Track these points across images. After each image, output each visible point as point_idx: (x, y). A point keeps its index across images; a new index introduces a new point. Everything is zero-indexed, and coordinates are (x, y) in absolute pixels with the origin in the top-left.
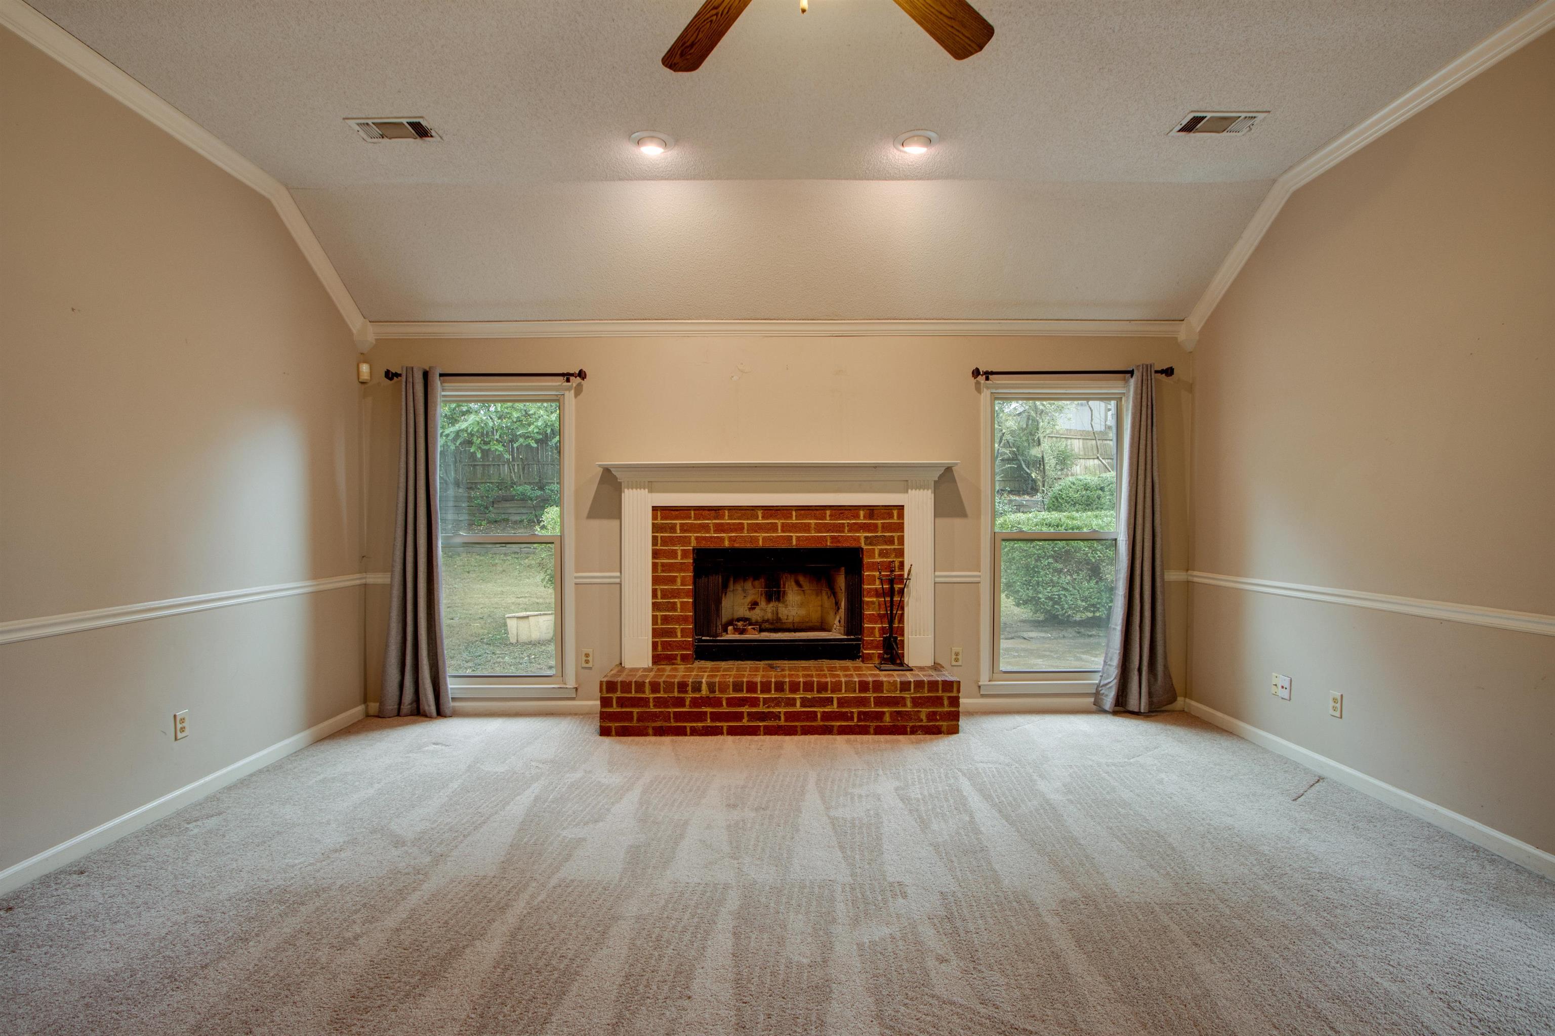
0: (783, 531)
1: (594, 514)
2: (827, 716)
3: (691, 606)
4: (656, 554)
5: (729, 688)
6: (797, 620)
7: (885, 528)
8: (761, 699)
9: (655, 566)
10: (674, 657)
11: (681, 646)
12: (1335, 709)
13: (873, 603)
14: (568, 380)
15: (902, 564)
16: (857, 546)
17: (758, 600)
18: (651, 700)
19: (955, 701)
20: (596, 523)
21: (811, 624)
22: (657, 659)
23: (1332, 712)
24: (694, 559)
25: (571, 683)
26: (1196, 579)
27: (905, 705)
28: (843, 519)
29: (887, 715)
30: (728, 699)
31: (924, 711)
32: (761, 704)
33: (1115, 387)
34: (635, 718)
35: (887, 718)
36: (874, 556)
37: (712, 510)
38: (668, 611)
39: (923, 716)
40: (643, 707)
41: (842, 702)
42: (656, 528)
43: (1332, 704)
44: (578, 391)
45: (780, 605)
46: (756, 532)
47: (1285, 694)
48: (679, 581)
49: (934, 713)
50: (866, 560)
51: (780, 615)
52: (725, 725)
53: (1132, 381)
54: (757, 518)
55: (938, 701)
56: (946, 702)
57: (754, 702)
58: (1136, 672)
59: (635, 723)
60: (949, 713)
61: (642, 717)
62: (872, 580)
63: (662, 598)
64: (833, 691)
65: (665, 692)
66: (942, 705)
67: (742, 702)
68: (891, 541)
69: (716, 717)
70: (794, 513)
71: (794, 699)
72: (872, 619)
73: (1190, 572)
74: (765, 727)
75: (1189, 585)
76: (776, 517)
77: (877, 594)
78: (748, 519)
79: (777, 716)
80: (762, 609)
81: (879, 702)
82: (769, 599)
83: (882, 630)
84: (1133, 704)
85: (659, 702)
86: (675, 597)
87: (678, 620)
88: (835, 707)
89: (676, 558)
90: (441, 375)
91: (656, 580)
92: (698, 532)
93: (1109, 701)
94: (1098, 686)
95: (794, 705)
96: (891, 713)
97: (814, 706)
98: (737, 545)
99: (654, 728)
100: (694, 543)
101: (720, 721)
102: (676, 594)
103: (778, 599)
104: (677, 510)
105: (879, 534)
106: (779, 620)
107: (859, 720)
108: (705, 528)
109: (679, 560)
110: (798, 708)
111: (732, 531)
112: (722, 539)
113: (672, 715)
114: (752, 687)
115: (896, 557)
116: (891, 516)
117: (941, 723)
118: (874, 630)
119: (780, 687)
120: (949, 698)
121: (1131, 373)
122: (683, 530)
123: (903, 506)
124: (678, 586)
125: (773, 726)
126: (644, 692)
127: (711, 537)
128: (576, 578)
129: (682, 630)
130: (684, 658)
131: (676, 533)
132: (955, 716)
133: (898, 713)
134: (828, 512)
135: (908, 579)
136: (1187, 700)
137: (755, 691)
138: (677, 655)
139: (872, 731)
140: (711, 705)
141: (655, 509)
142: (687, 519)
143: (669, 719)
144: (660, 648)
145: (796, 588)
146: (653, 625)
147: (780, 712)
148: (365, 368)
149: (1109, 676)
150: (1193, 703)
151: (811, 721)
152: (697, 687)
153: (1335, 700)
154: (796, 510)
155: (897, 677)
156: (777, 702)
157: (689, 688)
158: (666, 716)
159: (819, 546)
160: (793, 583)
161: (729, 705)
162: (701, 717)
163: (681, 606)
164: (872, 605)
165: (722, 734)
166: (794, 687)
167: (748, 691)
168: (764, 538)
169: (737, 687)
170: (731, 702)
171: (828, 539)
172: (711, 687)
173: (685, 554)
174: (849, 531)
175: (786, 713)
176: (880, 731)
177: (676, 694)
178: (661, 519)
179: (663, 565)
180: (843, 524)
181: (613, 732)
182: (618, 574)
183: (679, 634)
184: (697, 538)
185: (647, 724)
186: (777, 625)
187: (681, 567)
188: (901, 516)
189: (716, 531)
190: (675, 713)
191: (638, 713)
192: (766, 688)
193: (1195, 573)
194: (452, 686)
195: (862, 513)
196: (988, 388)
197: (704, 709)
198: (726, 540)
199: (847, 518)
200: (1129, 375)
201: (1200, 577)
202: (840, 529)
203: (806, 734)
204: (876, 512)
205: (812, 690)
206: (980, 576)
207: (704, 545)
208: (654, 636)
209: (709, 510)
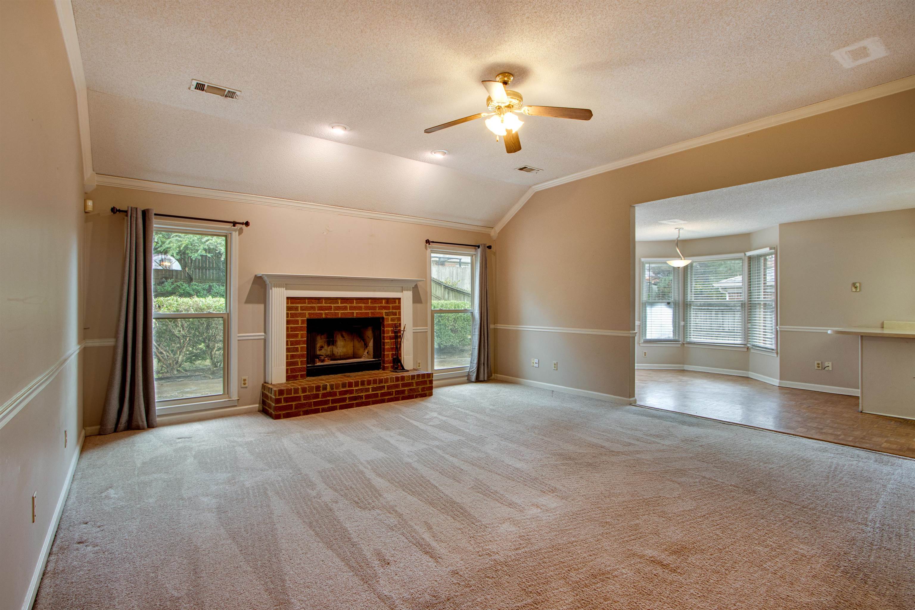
0: (350, 310)
1: (249, 300)
2: (383, 395)
3: (305, 349)
4: (288, 322)
5: (340, 386)
6: (342, 354)
7: (394, 308)
8: (355, 390)
9: (287, 328)
10: (297, 376)
11: (300, 370)
12: (555, 367)
13: (388, 342)
14: (234, 226)
15: (400, 324)
16: (382, 316)
17: (323, 345)
18: (302, 397)
19: (431, 382)
20: (250, 306)
21: (348, 356)
22: (288, 378)
23: (553, 368)
24: (307, 325)
25: (235, 397)
26: (498, 327)
27: (413, 386)
28: (376, 304)
29: (406, 391)
30: (339, 392)
31: (420, 387)
32: (355, 392)
33: (472, 251)
34: (294, 408)
35: (406, 392)
36: (389, 321)
37: (316, 299)
38: (294, 352)
39: (420, 390)
40: (297, 401)
41: (389, 387)
42: (288, 308)
43: (554, 366)
44: (241, 231)
45: (334, 347)
46: (337, 310)
47: (537, 365)
48: (300, 336)
49: (424, 388)
50: (386, 323)
51: (334, 352)
52: (338, 405)
53: (479, 250)
54: (338, 304)
55: (425, 382)
56: (428, 382)
57: (351, 392)
58: (483, 365)
59: (293, 410)
60: (429, 387)
61: (297, 407)
62: (388, 333)
63: (290, 345)
64: (385, 383)
65: (309, 392)
66: (427, 384)
67: (346, 392)
68: (395, 314)
69: (334, 401)
70: (355, 301)
71: (369, 388)
72: (389, 350)
73: (496, 325)
74: (356, 403)
75: (495, 330)
76: (346, 303)
77: (391, 338)
78: (334, 304)
79: (361, 397)
80: (325, 350)
81: (404, 385)
82: (329, 345)
83: (393, 355)
84: (481, 378)
85: (306, 397)
86: (297, 344)
87: (299, 356)
88: (386, 390)
89: (298, 324)
90: (155, 214)
91: (288, 336)
92: (309, 311)
93: (473, 378)
94: (469, 372)
95: (369, 391)
96: (408, 390)
97: (377, 391)
98: (329, 317)
99: (303, 411)
100: (307, 316)
101: (336, 403)
102: (298, 343)
103: (333, 344)
104: (299, 299)
105: (391, 311)
106: (333, 354)
107: (396, 394)
108: (313, 308)
109: (300, 325)
110: (371, 392)
111: (326, 310)
112: (321, 314)
113: (312, 403)
114: (350, 385)
115: (398, 321)
116: (395, 302)
117: (426, 392)
118: (389, 355)
119: (363, 383)
120: (429, 380)
121: (479, 247)
122: (302, 309)
123: (400, 298)
124: (299, 338)
125: (359, 402)
126: (298, 393)
127: (316, 313)
128: (238, 337)
129: (301, 361)
130: (302, 376)
131: (298, 311)
132: (431, 388)
133: (410, 389)
134: (370, 301)
135: (404, 331)
136: (496, 375)
137: (352, 387)
138: (298, 375)
139: (400, 399)
140: (331, 396)
141: (288, 298)
142: (304, 304)
143: (311, 405)
144: (289, 372)
145: (341, 338)
146: (287, 360)
147: (363, 395)
148: (90, 203)
149: (473, 368)
150: (498, 375)
151: (376, 398)
152: (325, 388)
153: (555, 364)
154: (356, 300)
155: (400, 374)
156: (361, 390)
157: (321, 389)
158: (310, 405)
159: (366, 317)
160: (340, 336)
161: (340, 394)
162: (327, 402)
163: (301, 349)
164: (388, 343)
165: (337, 409)
166: (369, 383)
167: (349, 387)
168: (341, 313)
169: (344, 385)
170: (341, 393)
171: (369, 313)
172: (332, 387)
173: (303, 322)
174: (379, 309)
175: (365, 395)
176: (404, 398)
177: (315, 392)
178: (291, 304)
179: (291, 328)
180: (376, 306)
181: (282, 417)
182: (263, 334)
183: (299, 364)
184: (309, 314)
185: (300, 410)
186: (333, 357)
187: (301, 329)
188: (400, 303)
189: (318, 310)
190: (314, 402)
191: (295, 404)
192: (357, 384)
193: (498, 325)
194: (158, 408)
195: (384, 301)
196: (430, 248)
197: (328, 398)
198: (324, 314)
199: (378, 304)
200: (477, 247)
201: (500, 326)
202: (374, 308)
203: (374, 404)
204: (389, 301)
205: (376, 383)
206: (427, 329)
207: (312, 317)
208: (287, 366)
209: (315, 299)
